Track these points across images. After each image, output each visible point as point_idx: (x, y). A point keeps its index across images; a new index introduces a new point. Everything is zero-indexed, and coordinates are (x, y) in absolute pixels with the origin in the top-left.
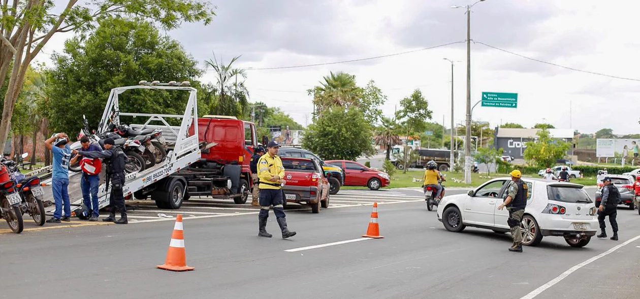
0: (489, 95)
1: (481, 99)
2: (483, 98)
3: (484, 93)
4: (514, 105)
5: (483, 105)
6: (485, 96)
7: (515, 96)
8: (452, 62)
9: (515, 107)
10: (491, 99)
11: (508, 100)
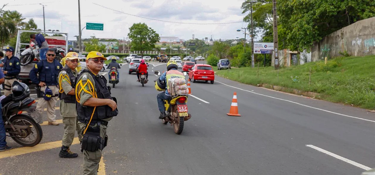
0: (90, 24)
1: (86, 26)
2: (87, 25)
3: (87, 23)
4: (102, 29)
5: (87, 29)
6: (88, 24)
7: (102, 25)
8: (43, 6)
9: (103, 30)
10: (90, 26)
11: (99, 27)
